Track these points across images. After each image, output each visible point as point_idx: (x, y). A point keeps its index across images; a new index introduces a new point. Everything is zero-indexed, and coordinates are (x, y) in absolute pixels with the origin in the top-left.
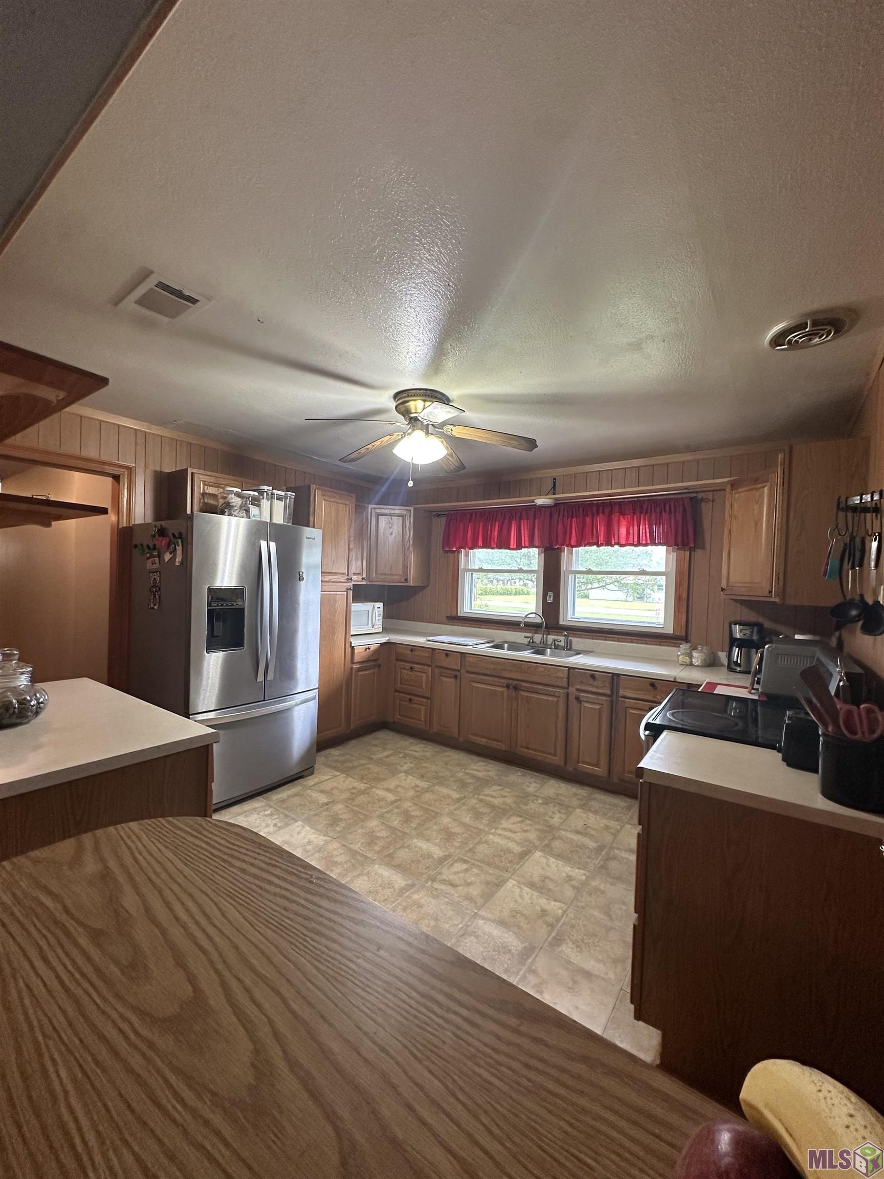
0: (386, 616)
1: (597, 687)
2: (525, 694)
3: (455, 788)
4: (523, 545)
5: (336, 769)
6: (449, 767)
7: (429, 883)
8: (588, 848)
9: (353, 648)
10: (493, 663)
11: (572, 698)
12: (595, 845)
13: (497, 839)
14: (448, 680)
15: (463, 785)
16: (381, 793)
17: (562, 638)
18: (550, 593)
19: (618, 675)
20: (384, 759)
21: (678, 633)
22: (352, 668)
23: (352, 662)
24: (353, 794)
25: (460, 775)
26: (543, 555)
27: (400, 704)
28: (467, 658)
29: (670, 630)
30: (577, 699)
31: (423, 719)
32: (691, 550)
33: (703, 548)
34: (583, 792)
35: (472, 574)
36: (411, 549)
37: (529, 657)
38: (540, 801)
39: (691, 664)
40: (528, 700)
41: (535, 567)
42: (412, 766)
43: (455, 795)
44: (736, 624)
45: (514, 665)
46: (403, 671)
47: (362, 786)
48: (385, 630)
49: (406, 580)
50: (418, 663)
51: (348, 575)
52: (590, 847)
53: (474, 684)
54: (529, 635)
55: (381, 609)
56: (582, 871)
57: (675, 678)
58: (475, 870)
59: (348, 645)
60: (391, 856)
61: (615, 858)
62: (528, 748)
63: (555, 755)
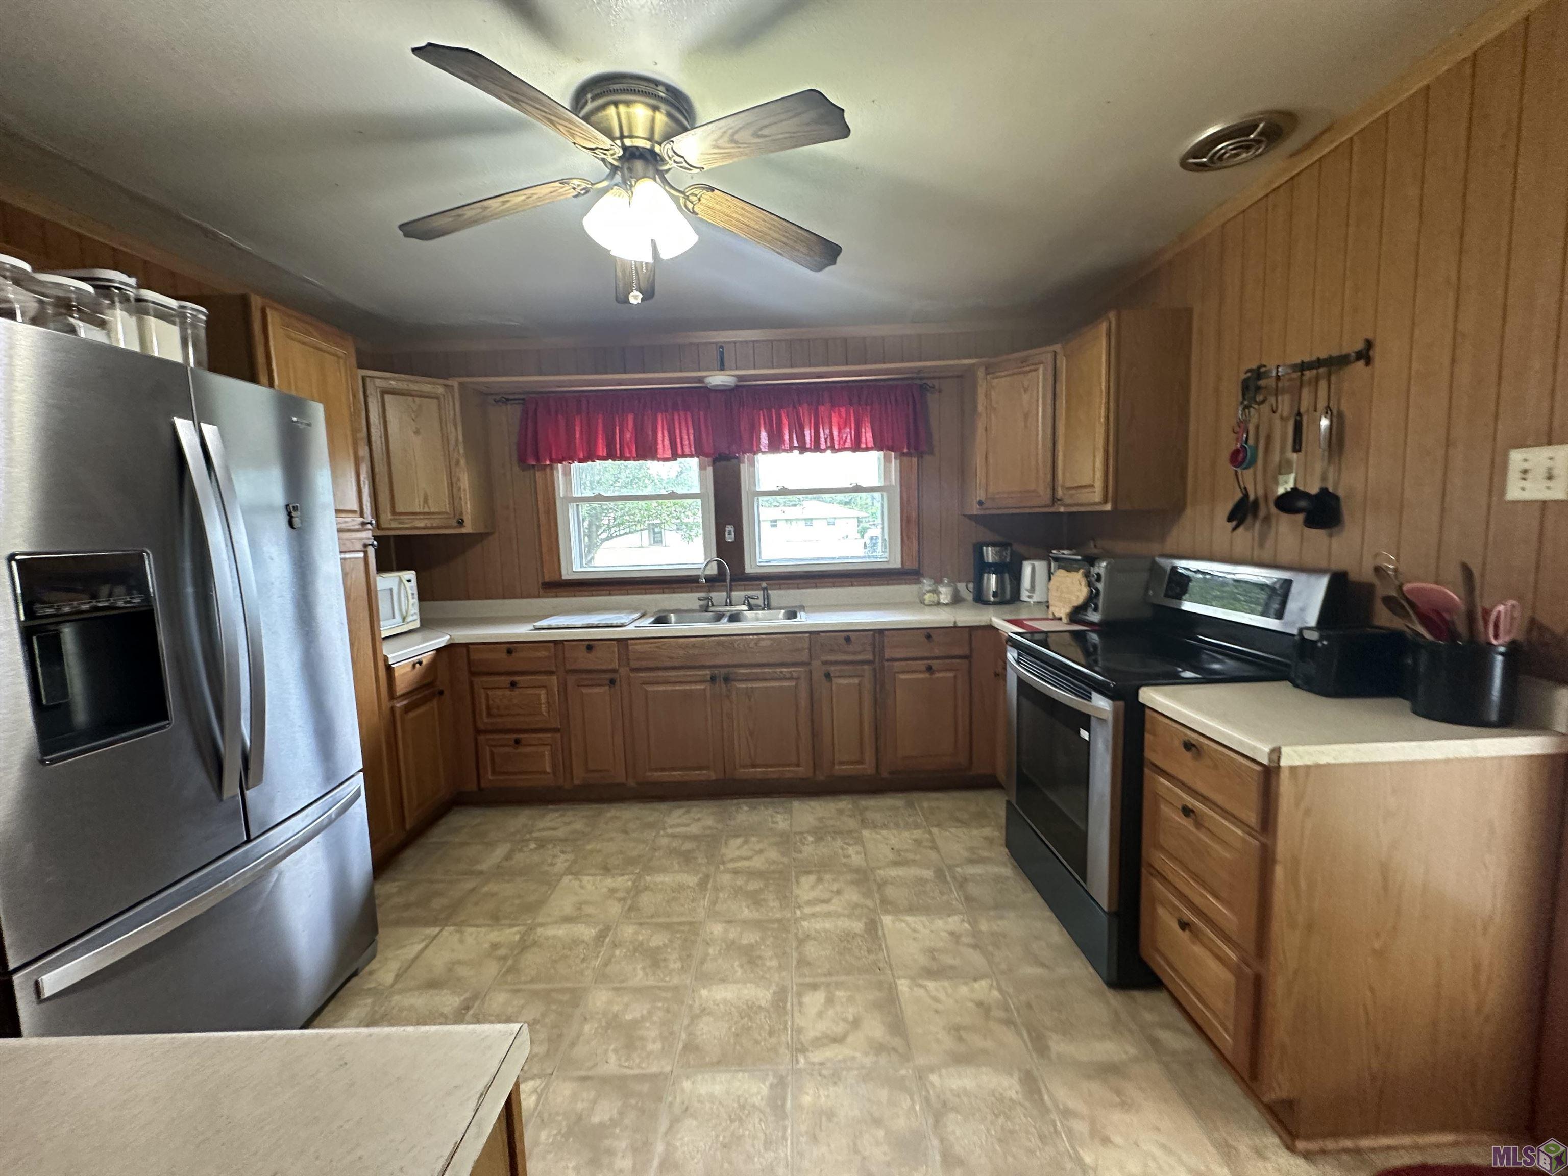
0: (425, 594)
1: (854, 653)
2: (743, 685)
3: (676, 867)
4: (680, 452)
6: (634, 835)
7: (802, 1060)
8: (927, 880)
9: (389, 669)
10: (681, 647)
11: (818, 675)
12: (931, 873)
13: (819, 925)
14: (596, 690)
15: (687, 858)
16: (561, 931)
17: (760, 593)
18: (730, 528)
19: (881, 631)
20: (505, 864)
21: (908, 566)
22: (392, 709)
23: (392, 695)
24: (504, 958)
25: (664, 841)
26: (710, 470)
27: (492, 754)
28: (630, 648)
29: (896, 564)
30: (828, 676)
31: (548, 770)
32: (920, 455)
33: (931, 452)
35: (577, 506)
36: (462, 462)
38: (811, 839)
39: (938, 604)
40: (749, 693)
41: (696, 490)
42: (570, 857)
43: (691, 880)
44: (987, 545)
45: (719, 643)
46: (490, 692)
47: (509, 935)
48: (428, 623)
49: (461, 523)
50: (523, 673)
51: (362, 516)
52: (929, 878)
53: (650, 688)
54: (702, 595)
55: (414, 583)
56: (955, 918)
57: (955, 622)
58: (840, 994)
59: (381, 664)
60: (691, 1047)
61: (966, 880)
62: (754, 766)
63: (798, 765)
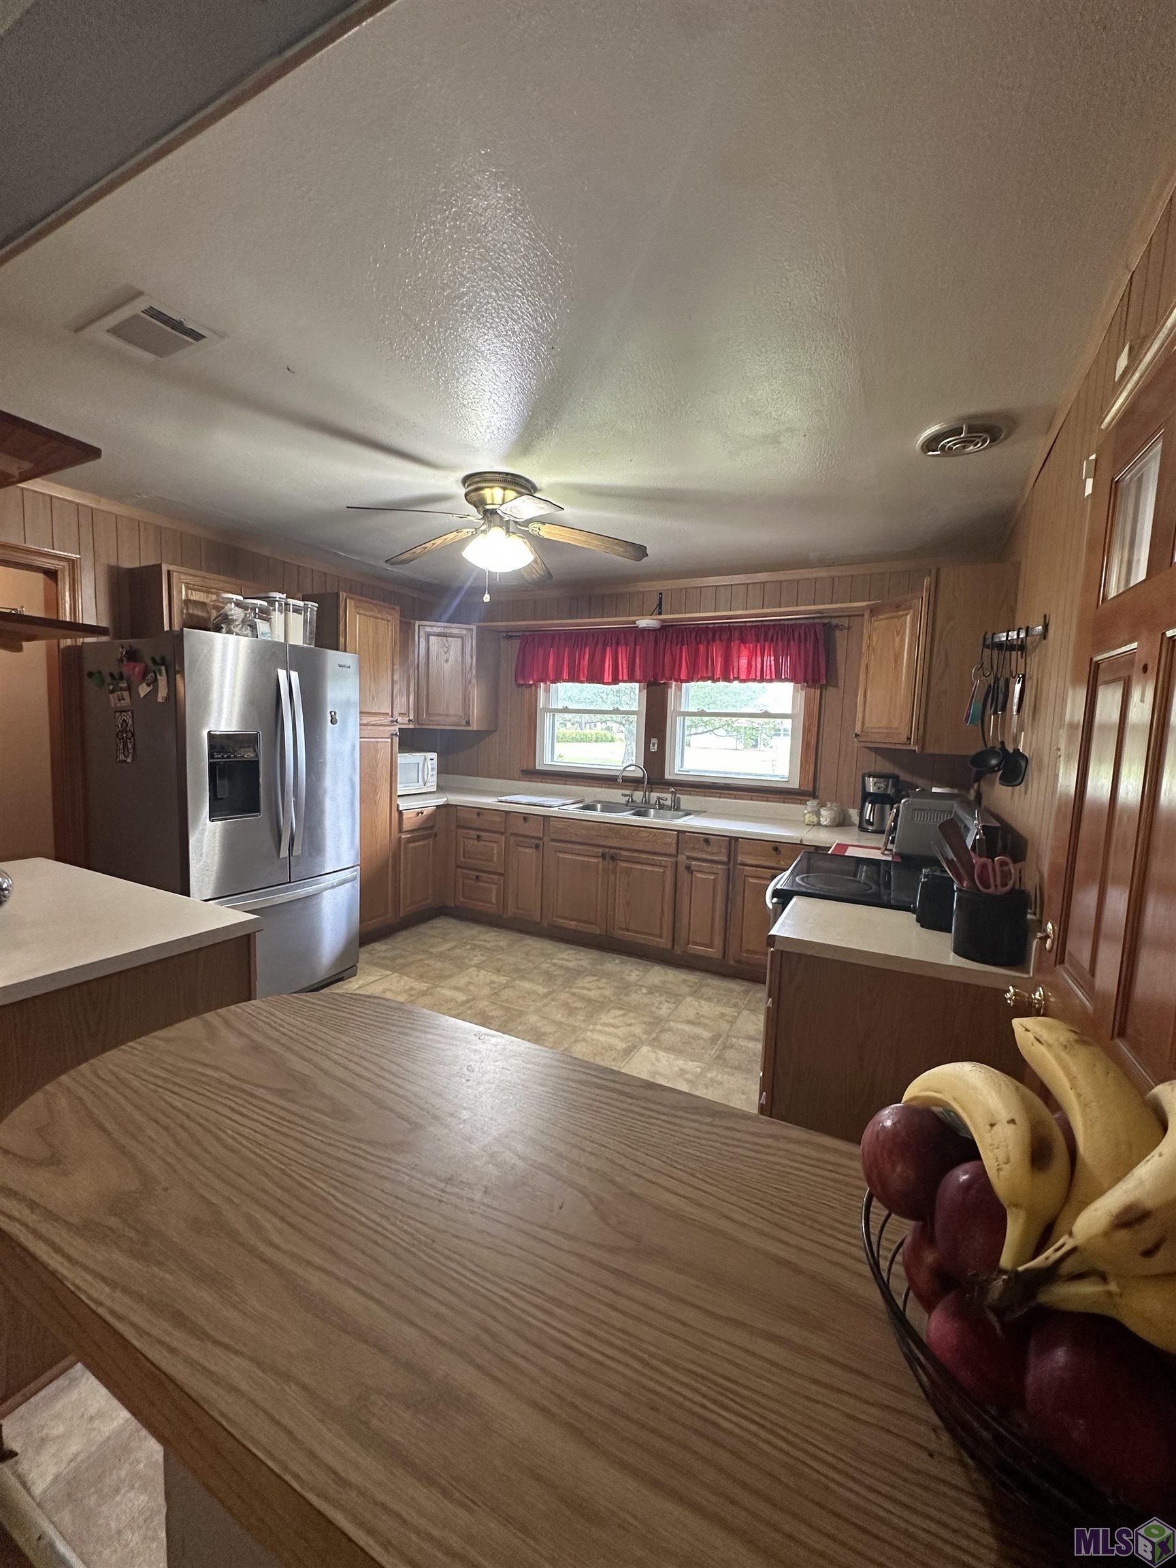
0: (442, 770)
1: (712, 854)
2: (625, 865)
3: (540, 981)
4: (621, 678)
5: (387, 968)
6: (531, 958)
8: (702, 1038)
9: (400, 813)
10: (587, 828)
11: (681, 868)
12: (709, 1035)
13: (595, 1036)
14: (527, 850)
15: (550, 977)
16: (449, 993)
17: (669, 796)
18: (654, 740)
19: (737, 839)
20: (447, 952)
21: (804, 788)
22: (400, 838)
23: (400, 831)
24: (412, 996)
25: (545, 966)
26: (645, 691)
27: (463, 883)
28: (551, 823)
29: (795, 785)
30: (688, 868)
31: (494, 902)
32: (822, 688)
33: (836, 686)
34: (693, 978)
35: (554, 715)
36: (474, 681)
37: (629, 820)
38: (644, 991)
39: (819, 824)
40: (628, 872)
41: (635, 707)
42: (483, 958)
43: (541, 990)
44: (869, 777)
45: (611, 830)
46: (466, 840)
47: (423, 986)
48: (441, 788)
49: (468, 723)
50: (487, 831)
51: (392, 717)
52: (705, 1037)
53: (561, 855)
54: (628, 792)
55: (435, 761)
56: (696, 1063)
57: (801, 840)
59: (394, 809)
61: (732, 1046)
62: (628, 930)
63: (661, 937)
